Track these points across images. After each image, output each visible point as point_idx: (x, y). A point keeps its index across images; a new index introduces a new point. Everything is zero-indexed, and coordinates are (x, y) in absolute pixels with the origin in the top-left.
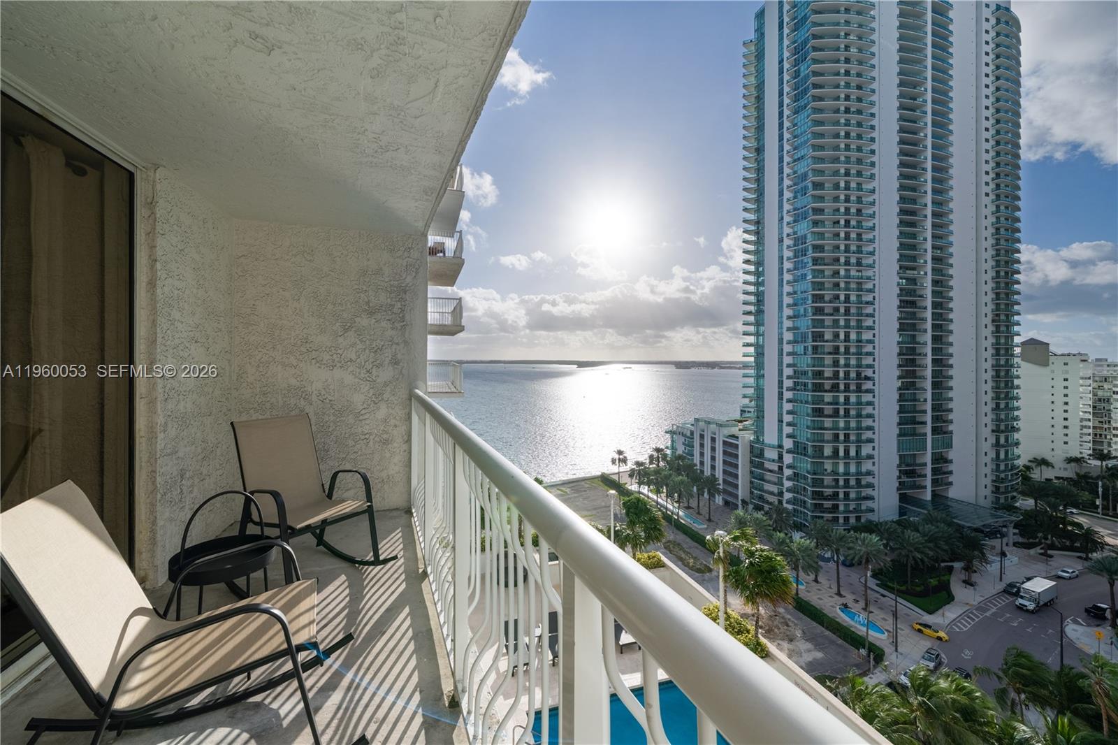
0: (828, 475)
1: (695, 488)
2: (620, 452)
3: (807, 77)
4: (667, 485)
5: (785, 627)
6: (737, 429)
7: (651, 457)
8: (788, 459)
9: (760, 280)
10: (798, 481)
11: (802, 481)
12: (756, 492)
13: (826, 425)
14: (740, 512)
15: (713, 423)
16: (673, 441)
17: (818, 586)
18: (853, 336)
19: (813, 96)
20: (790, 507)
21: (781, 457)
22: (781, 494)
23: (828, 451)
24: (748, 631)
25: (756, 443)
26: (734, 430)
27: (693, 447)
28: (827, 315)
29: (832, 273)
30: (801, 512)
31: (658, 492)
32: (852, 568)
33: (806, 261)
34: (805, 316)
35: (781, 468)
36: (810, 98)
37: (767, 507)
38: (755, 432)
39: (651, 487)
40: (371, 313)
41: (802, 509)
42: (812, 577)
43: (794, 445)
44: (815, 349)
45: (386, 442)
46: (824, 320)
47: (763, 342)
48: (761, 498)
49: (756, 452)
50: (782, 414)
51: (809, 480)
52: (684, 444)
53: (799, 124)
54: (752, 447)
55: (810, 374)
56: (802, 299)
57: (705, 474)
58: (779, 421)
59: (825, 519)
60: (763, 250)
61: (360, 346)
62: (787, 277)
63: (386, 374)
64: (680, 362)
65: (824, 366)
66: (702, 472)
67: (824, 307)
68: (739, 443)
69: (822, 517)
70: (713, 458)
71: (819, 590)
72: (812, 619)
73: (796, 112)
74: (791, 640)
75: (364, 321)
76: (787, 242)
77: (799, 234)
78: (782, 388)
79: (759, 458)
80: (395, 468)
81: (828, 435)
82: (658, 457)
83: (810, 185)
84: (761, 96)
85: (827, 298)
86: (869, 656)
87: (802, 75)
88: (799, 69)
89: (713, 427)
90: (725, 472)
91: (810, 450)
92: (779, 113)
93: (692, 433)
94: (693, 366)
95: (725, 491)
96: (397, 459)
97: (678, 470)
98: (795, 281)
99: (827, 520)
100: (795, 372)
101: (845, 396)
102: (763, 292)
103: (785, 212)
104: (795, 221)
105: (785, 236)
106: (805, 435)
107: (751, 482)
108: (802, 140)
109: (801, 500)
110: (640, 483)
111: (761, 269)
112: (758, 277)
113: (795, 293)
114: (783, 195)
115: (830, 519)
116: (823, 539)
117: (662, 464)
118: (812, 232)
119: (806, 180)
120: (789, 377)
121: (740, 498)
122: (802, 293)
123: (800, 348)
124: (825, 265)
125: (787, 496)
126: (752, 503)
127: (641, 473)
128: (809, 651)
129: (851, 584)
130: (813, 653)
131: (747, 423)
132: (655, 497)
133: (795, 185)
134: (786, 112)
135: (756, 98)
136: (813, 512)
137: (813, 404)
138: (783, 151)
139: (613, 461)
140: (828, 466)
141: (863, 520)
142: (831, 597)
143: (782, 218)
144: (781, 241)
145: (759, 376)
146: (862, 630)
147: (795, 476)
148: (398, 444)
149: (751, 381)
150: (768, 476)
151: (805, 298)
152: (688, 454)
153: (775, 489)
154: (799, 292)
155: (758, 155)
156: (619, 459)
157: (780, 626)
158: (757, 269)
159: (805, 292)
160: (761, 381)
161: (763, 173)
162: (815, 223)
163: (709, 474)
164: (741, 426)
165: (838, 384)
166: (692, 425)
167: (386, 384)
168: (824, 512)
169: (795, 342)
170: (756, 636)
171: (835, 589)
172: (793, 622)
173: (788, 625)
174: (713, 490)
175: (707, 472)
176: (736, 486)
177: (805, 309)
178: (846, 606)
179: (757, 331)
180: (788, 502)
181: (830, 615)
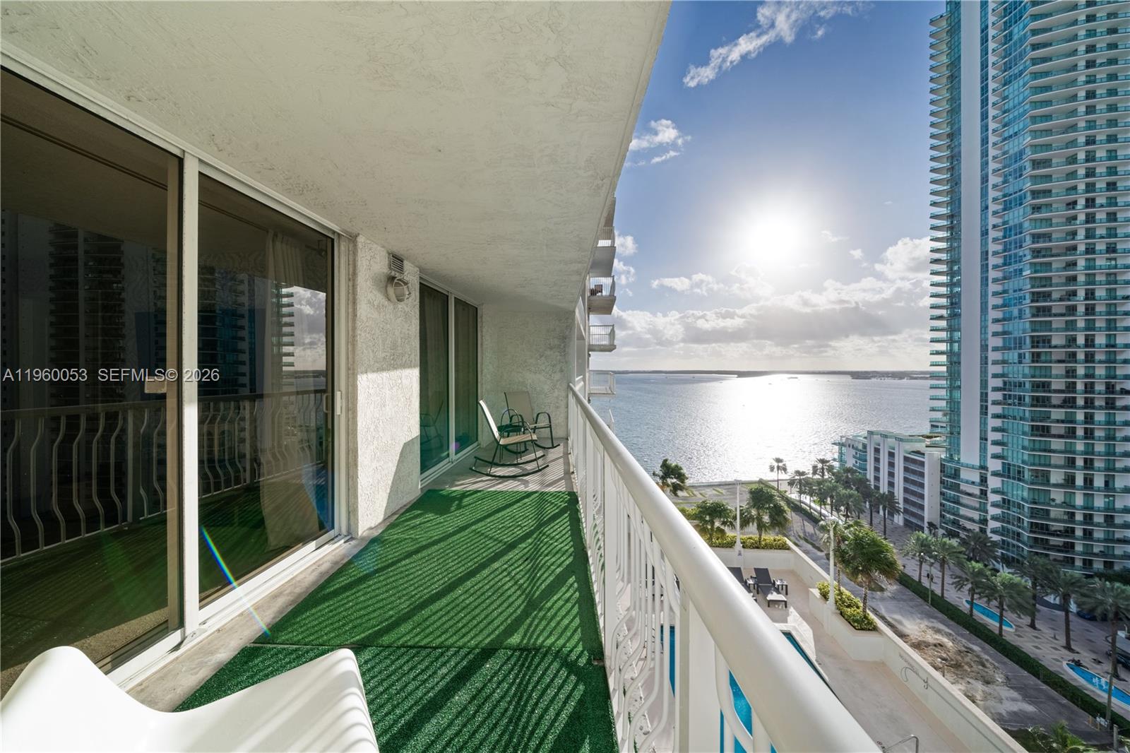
0: (1056, 506)
1: (867, 503)
2: (778, 460)
3: (1022, 40)
4: (832, 497)
5: (980, 667)
6: (924, 445)
7: (815, 468)
8: (994, 483)
9: (955, 280)
10: (1009, 509)
11: (1015, 510)
12: (948, 516)
13: (1053, 447)
14: (925, 534)
15: (891, 437)
16: (841, 454)
17: (1035, 633)
18: (1100, 339)
19: (1032, 59)
20: (996, 538)
21: (984, 480)
22: (984, 521)
23: (1057, 476)
24: (858, 607)
25: (948, 462)
26: (920, 446)
27: (866, 461)
28: (1055, 315)
29: (1064, 265)
30: (1014, 546)
31: (822, 502)
32: (1092, 622)
33: (1021, 254)
34: (1020, 318)
35: (984, 493)
36: (1028, 63)
37: (963, 534)
38: (948, 450)
39: (815, 498)
40: (551, 349)
41: (1015, 542)
42: (1028, 620)
43: (1003, 467)
44: (1036, 357)
45: (558, 407)
46: (1051, 322)
47: (959, 349)
48: (955, 523)
49: (950, 474)
50: (986, 432)
51: (1026, 510)
52: (854, 457)
53: (1011, 96)
54: (943, 466)
55: (1027, 386)
56: (1016, 298)
57: (881, 491)
58: (981, 439)
59: (1051, 558)
60: (959, 247)
61: (547, 364)
62: (992, 274)
63: (557, 376)
64: (858, 372)
65: (1050, 377)
66: (877, 488)
67: (1051, 307)
68: (926, 460)
69: (1047, 555)
70: (891, 474)
71: (1037, 637)
72: (1021, 667)
73: (1006, 83)
74: (987, 683)
75: (548, 353)
76: (993, 234)
77: (1011, 223)
78: (987, 401)
79: (954, 478)
80: (561, 420)
81: (1057, 459)
82: (823, 469)
83: (1028, 165)
84: (956, 74)
85: (1055, 296)
86: (1112, 728)
87: (1015, 38)
88: (1011, 34)
89: (891, 441)
90: (906, 490)
91: (1027, 475)
92: (982, 88)
93: (865, 446)
94: (874, 377)
95: (906, 511)
96: (562, 415)
97: (847, 484)
98: (1005, 278)
99: (1055, 560)
100: (1005, 383)
101: (1086, 414)
102: (959, 294)
103: (990, 200)
104: (1005, 209)
105: (990, 227)
106: (1019, 457)
107: (942, 505)
108: (1016, 113)
109: (1014, 532)
110: (801, 492)
111: (956, 268)
112: (952, 277)
113: (1005, 292)
114: (987, 181)
115: (1062, 559)
116: (1045, 579)
117: (827, 476)
118: (1031, 220)
119: (1021, 159)
120: (995, 389)
121: (926, 520)
122: (1015, 291)
123: (1013, 356)
124: (1053, 256)
125: (993, 524)
126: (942, 527)
127: (802, 483)
128: (1013, 700)
129: (1091, 641)
130: (1019, 703)
131: (938, 439)
132: (818, 508)
133: (1004, 167)
134: (992, 85)
135: (948, 77)
136: (1031, 547)
137: (1032, 420)
138: (987, 130)
139: (772, 469)
140: (1058, 495)
141: (1117, 568)
142: (1056, 649)
143: (987, 208)
144: (985, 233)
145: (954, 387)
146: (1102, 697)
147: (1006, 503)
148: (563, 409)
149: (943, 393)
150: (965, 500)
151: (1020, 298)
152: (860, 468)
153: (976, 515)
154: (1011, 291)
155: (951, 141)
156: (778, 468)
157: (973, 664)
158: (951, 269)
159: (1020, 290)
160: (956, 394)
161: (959, 161)
162: (1036, 209)
163: (886, 491)
164: (928, 441)
165: (1075, 398)
166: (865, 438)
167: (557, 381)
168: (1048, 549)
169: (1005, 348)
170: (864, 611)
171: (1063, 641)
172: (991, 664)
173: (984, 666)
174: (893, 510)
175: (884, 489)
176: (922, 507)
177: (1020, 311)
178: (1078, 664)
179: (951, 337)
180: (994, 531)
181: (1051, 669)
